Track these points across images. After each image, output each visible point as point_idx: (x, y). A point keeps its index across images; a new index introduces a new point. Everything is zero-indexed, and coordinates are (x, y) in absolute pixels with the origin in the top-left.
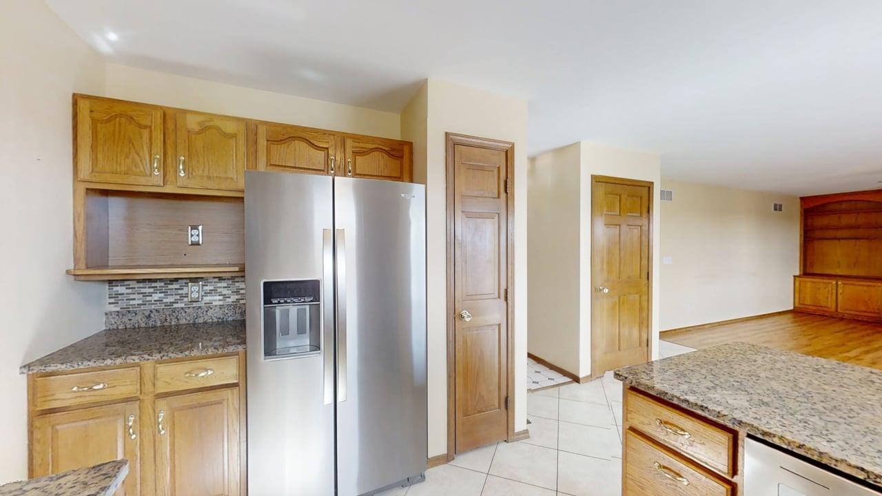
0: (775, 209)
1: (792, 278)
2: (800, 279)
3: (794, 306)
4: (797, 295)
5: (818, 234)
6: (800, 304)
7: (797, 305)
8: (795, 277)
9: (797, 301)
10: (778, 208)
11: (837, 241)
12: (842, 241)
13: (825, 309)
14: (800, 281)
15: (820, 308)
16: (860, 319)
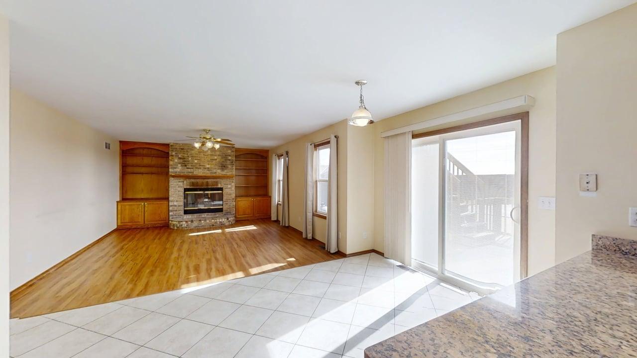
0: (106, 147)
1: (116, 203)
2: (122, 203)
3: (117, 226)
4: (119, 216)
5: (129, 169)
6: (121, 223)
7: (119, 224)
8: (117, 202)
9: (119, 221)
10: (108, 146)
11: (141, 175)
12: (144, 175)
13: (138, 223)
14: (121, 205)
15: (134, 223)
16: (157, 226)
